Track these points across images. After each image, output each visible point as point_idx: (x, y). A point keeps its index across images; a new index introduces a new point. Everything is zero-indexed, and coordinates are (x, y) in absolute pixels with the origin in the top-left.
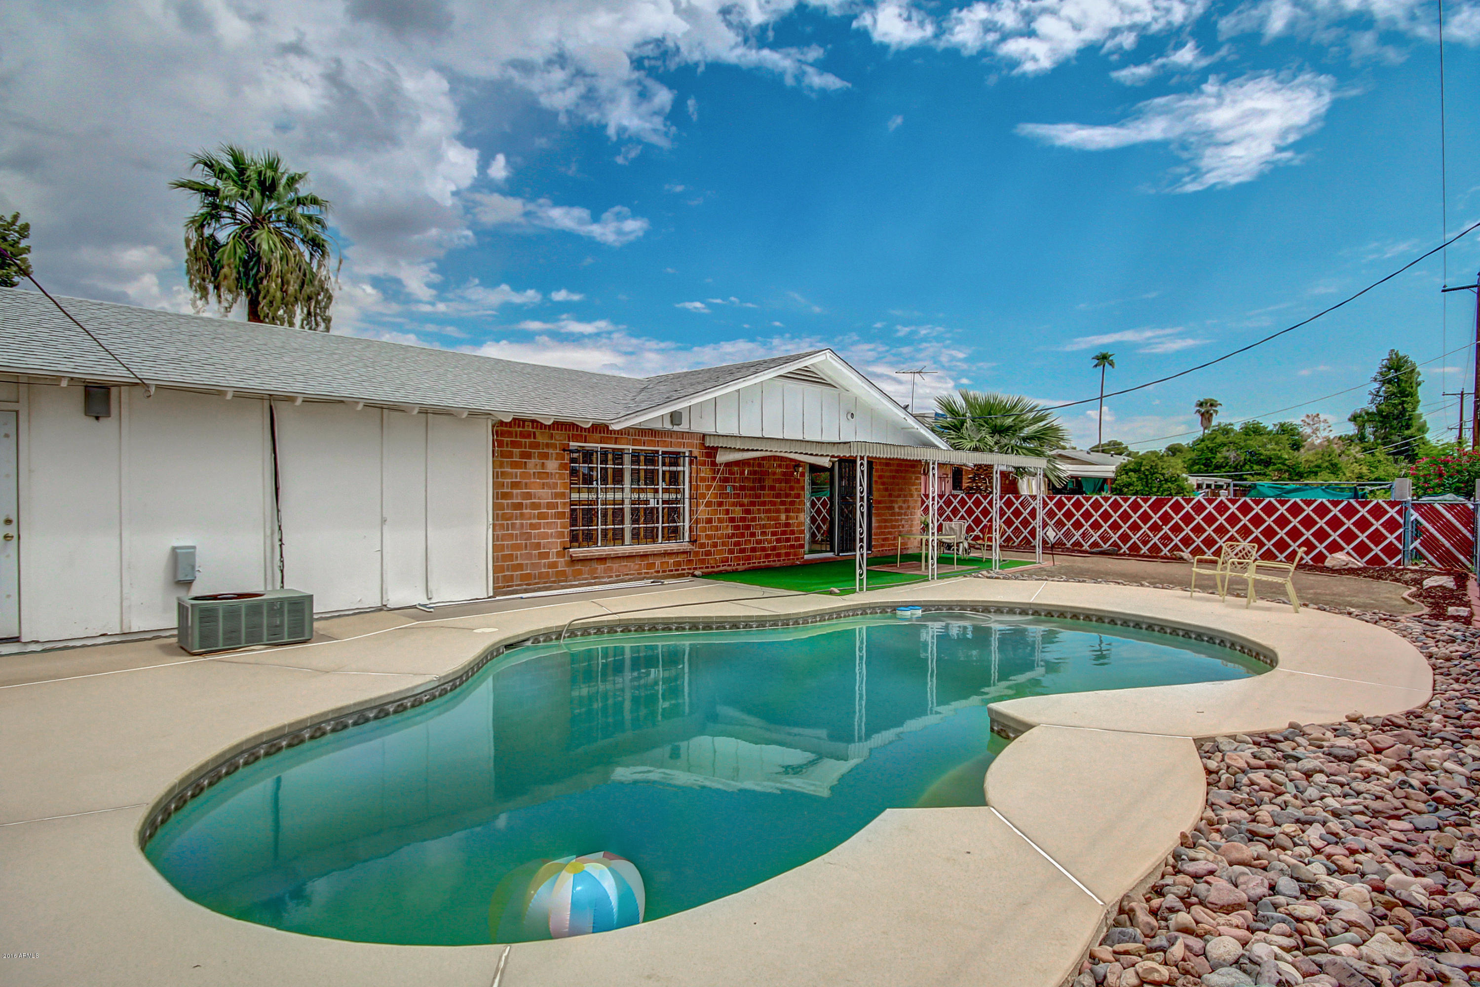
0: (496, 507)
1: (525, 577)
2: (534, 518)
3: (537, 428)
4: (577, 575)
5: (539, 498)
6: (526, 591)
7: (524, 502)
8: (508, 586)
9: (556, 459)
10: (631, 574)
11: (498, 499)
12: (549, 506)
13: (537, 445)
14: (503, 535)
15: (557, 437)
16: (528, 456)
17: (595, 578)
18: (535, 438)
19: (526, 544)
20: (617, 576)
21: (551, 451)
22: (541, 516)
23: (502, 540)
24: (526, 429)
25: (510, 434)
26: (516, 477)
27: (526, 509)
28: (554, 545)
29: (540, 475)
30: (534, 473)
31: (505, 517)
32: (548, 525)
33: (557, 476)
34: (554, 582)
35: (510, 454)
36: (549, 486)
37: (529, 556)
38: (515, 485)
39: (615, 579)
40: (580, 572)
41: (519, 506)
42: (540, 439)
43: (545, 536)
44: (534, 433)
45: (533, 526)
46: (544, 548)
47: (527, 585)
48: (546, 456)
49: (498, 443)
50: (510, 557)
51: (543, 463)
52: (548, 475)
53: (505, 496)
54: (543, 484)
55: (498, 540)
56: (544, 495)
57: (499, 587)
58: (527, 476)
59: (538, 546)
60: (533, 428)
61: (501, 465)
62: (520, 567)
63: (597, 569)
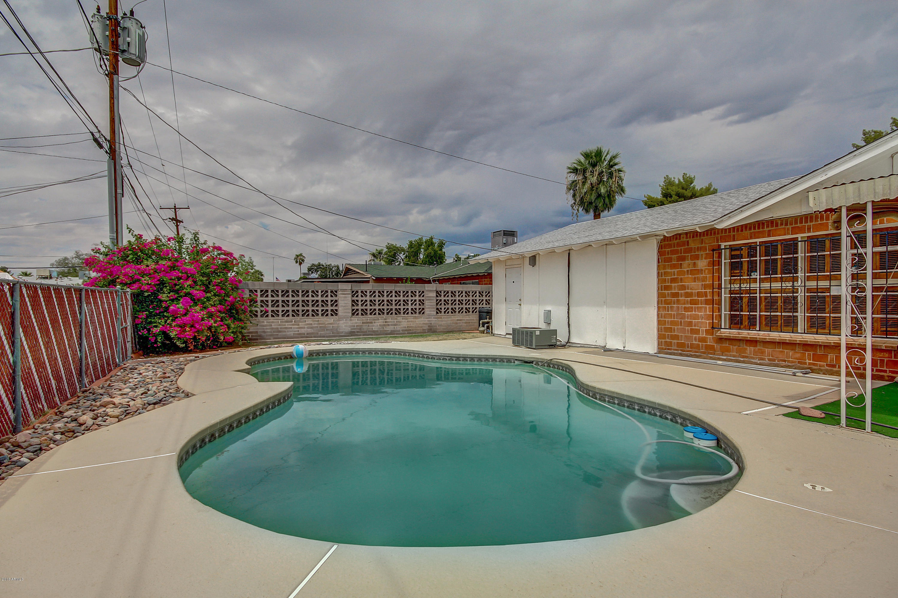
0: (660, 295)
1: (681, 345)
2: (687, 304)
3: (690, 237)
4: (724, 351)
5: (691, 289)
6: (681, 355)
7: (680, 291)
8: (668, 349)
9: (705, 259)
10: (789, 361)
11: (662, 290)
12: (699, 294)
13: (690, 250)
14: (665, 314)
15: (707, 241)
16: (683, 259)
17: (743, 357)
18: (688, 245)
19: (681, 322)
20: (769, 360)
21: (700, 253)
22: (693, 302)
23: (665, 317)
24: (682, 240)
25: (670, 246)
26: (674, 275)
27: (681, 296)
28: (704, 325)
29: (692, 272)
30: (688, 271)
31: (666, 302)
32: (699, 309)
33: (706, 271)
34: (702, 352)
35: (670, 260)
36: (698, 279)
37: (684, 331)
38: (673, 280)
39: (767, 361)
40: (728, 350)
41: (676, 295)
42: (692, 245)
43: (696, 317)
44: (688, 242)
45: (686, 309)
46: (695, 326)
47: (681, 350)
48: (697, 257)
49: (660, 253)
50: (670, 330)
51: (695, 263)
52: (700, 271)
53: (667, 288)
54: (695, 278)
55: (662, 317)
56: (695, 287)
57: (662, 349)
58: (683, 273)
59: (690, 324)
60: (687, 238)
61: (664, 268)
62: (676, 337)
63: (746, 349)
